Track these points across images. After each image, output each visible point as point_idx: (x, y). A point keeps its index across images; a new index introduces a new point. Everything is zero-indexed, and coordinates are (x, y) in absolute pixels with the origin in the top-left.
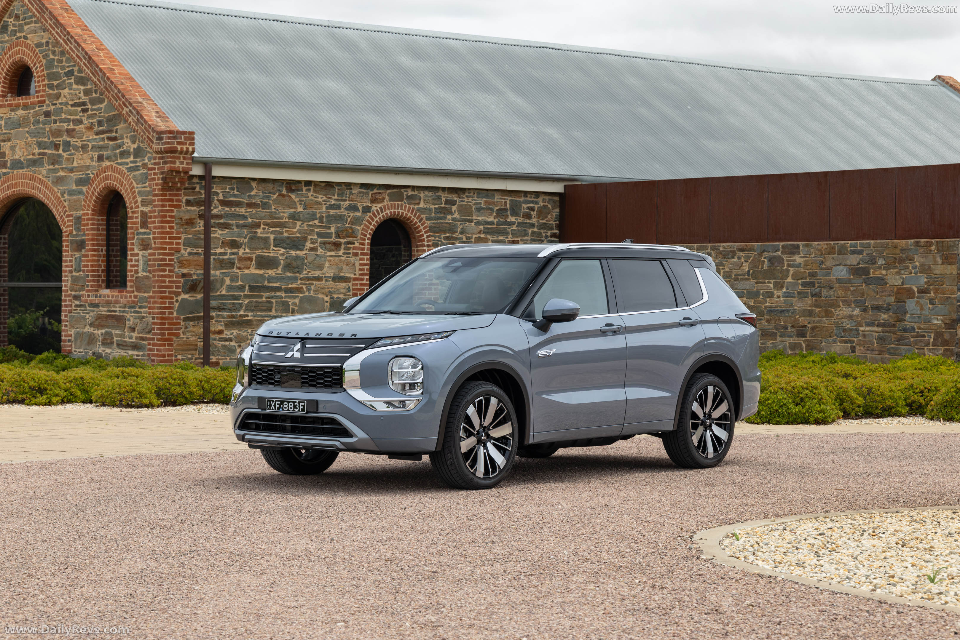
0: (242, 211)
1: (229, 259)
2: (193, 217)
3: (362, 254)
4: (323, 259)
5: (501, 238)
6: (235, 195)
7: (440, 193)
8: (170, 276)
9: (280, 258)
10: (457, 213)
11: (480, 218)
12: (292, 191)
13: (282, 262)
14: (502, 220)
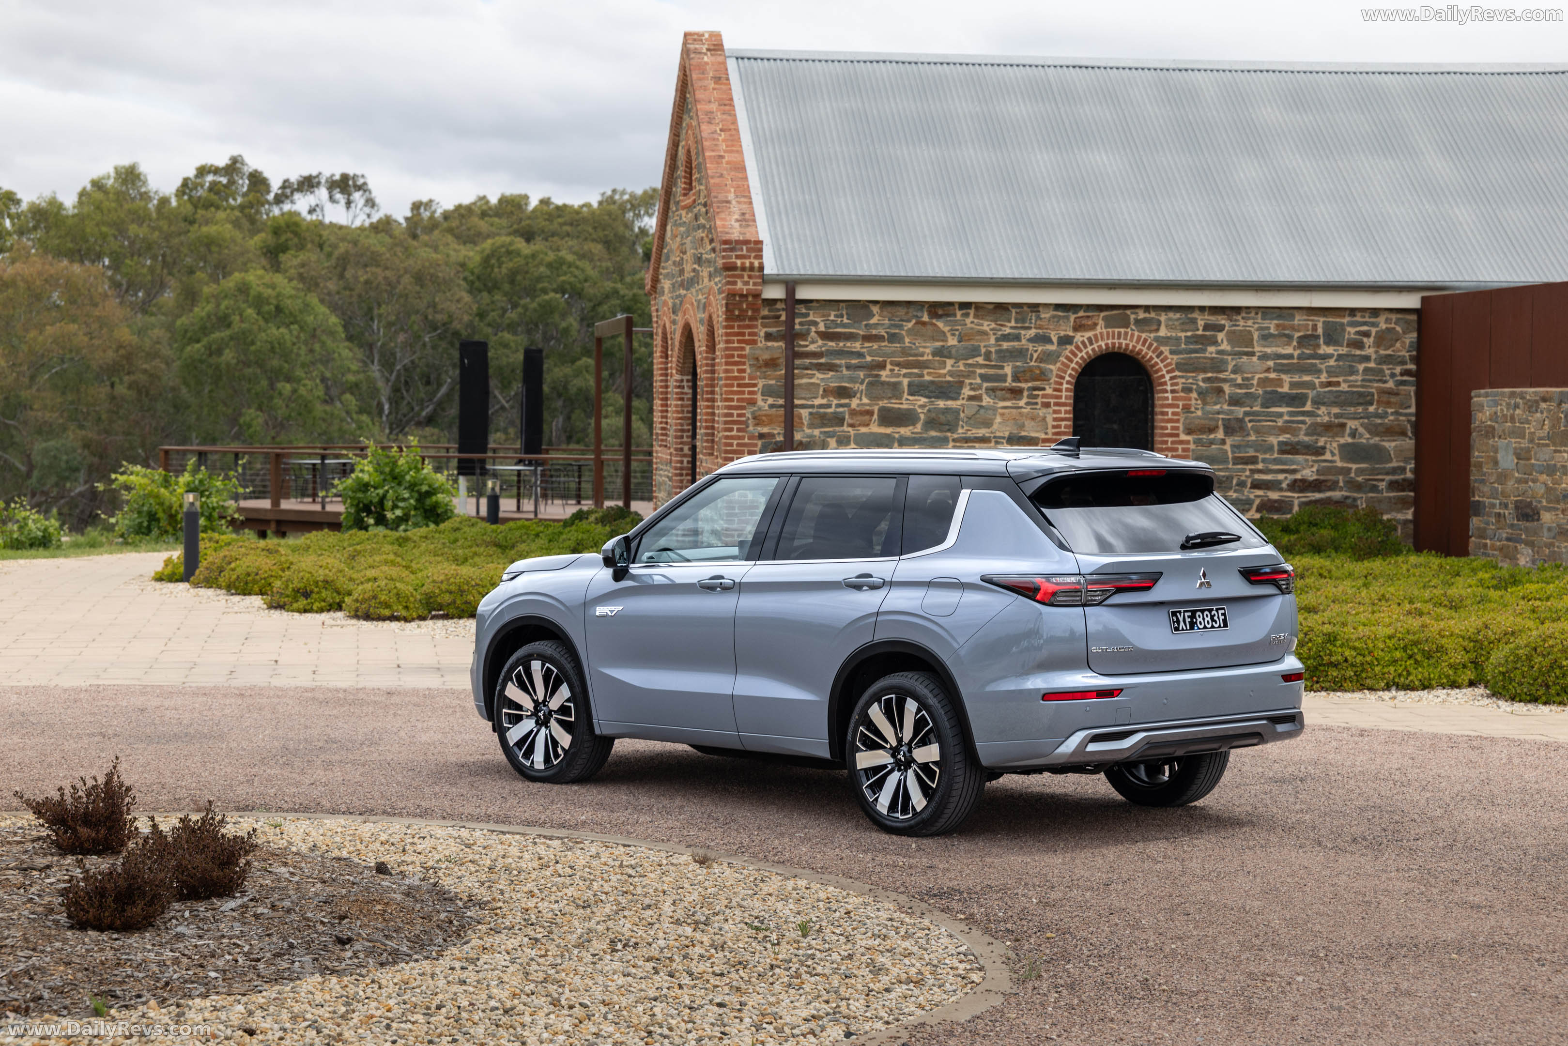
0: (857, 346)
1: (835, 413)
2: (776, 356)
3: (1056, 404)
4: (990, 412)
5: (1306, 378)
6: (844, 323)
7: (1196, 315)
8: (739, 438)
9: (920, 410)
10: (1225, 342)
11: (1269, 350)
12: (939, 317)
13: (922, 416)
14: (1307, 352)
